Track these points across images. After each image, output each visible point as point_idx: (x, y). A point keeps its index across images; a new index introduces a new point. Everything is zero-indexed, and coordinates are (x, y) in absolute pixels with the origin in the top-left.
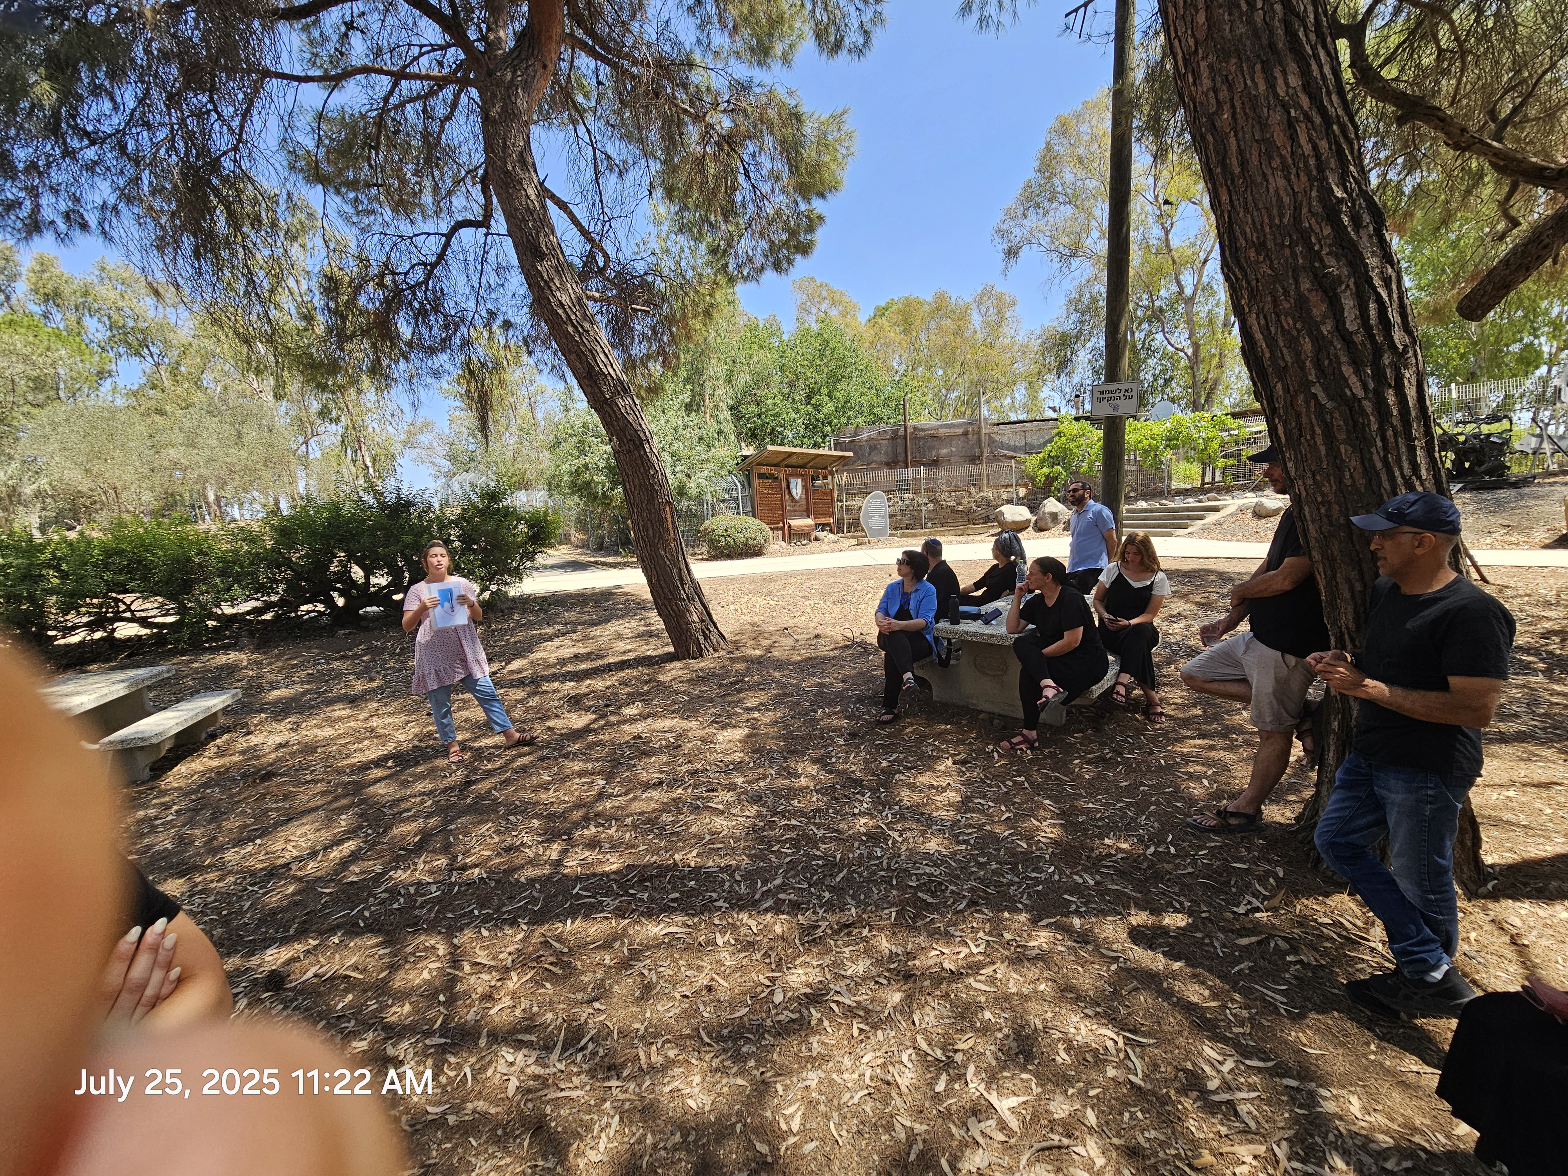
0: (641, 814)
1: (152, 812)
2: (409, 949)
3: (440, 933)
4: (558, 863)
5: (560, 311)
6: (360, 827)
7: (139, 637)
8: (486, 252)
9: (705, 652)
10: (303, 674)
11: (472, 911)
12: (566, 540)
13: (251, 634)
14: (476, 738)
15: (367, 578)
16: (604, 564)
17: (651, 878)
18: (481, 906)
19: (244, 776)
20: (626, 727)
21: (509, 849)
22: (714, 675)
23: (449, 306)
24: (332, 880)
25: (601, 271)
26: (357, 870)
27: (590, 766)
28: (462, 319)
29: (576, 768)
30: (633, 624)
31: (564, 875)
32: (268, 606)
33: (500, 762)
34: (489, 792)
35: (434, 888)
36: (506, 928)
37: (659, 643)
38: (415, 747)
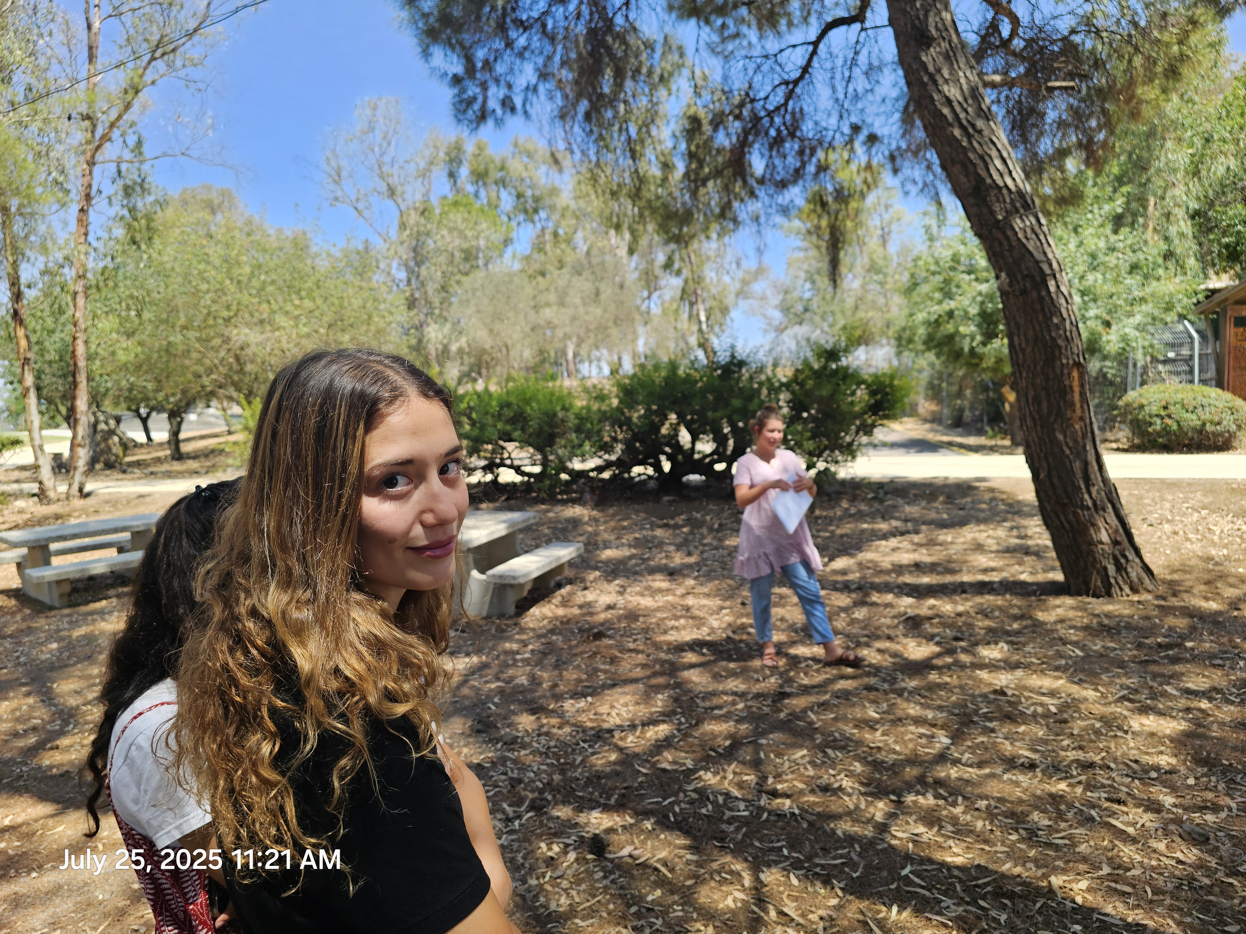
0: (1001, 800)
1: (515, 646)
2: (715, 865)
3: (746, 860)
4: (883, 828)
5: (946, 111)
6: (674, 713)
7: (514, 484)
8: (857, 53)
9: (1115, 590)
10: (631, 537)
11: (780, 849)
12: (913, 412)
13: (593, 490)
14: (793, 643)
15: (693, 443)
16: (961, 446)
17: (1012, 895)
18: (792, 847)
19: (581, 630)
20: (983, 675)
21: (826, 789)
22: (1129, 627)
23: (807, 128)
24: (647, 761)
25: (1006, 44)
26: (670, 758)
27: (930, 714)
28: (820, 142)
29: (912, 712)
30: (1001, 533)
31: (891, 846)
32: (608, 465)
33: (818, 679)
34: (805, 711)
35: (742, 805)
36: (818, 884)
37: (1039, 566)
38: (728, 638)
